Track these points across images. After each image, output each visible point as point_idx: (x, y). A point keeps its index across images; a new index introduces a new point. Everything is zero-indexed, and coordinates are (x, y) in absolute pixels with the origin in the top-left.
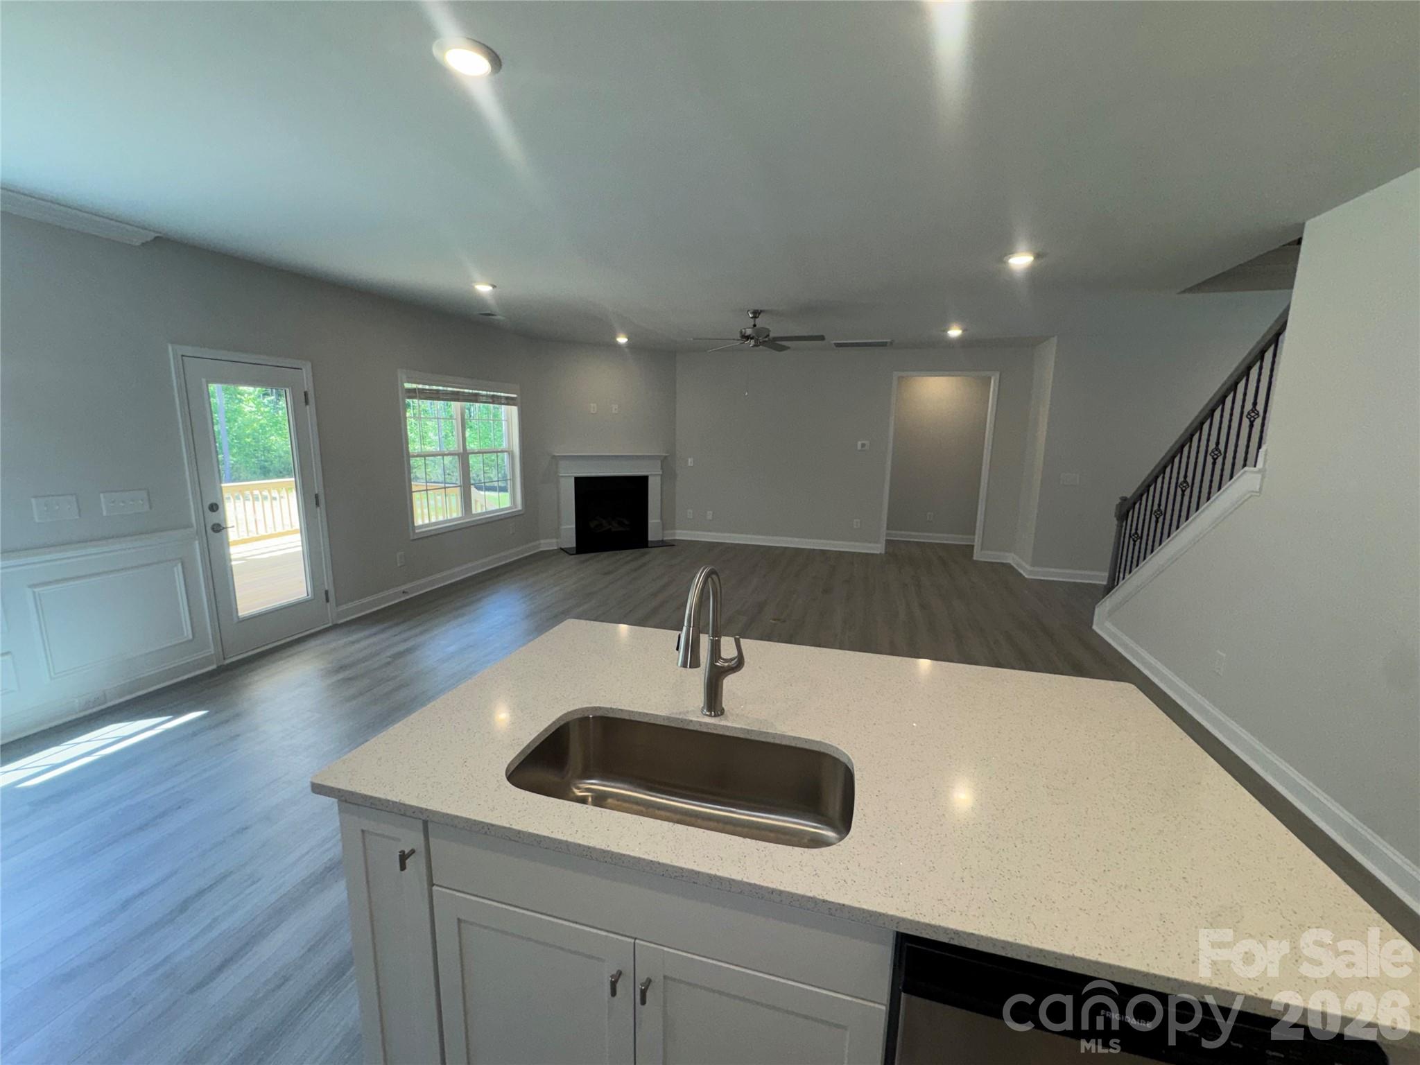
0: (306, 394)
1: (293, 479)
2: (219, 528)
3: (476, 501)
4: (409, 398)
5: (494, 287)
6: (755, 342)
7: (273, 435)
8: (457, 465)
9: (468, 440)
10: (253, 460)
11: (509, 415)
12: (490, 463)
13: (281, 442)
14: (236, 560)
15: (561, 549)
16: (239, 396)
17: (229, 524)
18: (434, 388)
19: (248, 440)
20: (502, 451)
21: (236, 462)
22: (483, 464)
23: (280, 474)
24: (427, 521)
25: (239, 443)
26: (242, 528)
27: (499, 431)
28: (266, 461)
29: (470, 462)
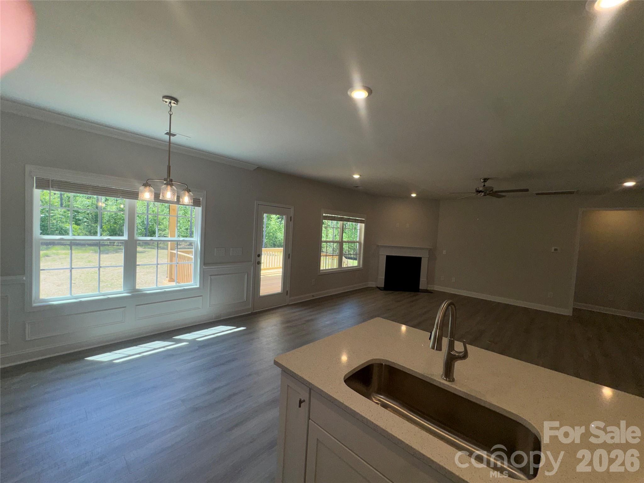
0: (291, 217)
1: (283, 248)
2: (259, 263)
3: (344, 262)
4: (325, 219)
5: (360, 176)
6: (484, 194)
7: (278, 233)
8: (338, 248)
9: (344, 237)
10: (271, 241)
11: (361, 227)
12: (351, 247)
13: (281, 236)
14: (262, 276)
15: (377, 287)
16: (271, 219)
17: (262, 262)
18: (333, 216)
19: (271, 234)
20: (357, 242)
21: (266, 242)
22: (349, 248)
23: (279, 246)
24: (324, 268)
25: (268, 235)
26: (265, 265)
27: (356, 234)
28: (275, 242)
29: (344, 247)
